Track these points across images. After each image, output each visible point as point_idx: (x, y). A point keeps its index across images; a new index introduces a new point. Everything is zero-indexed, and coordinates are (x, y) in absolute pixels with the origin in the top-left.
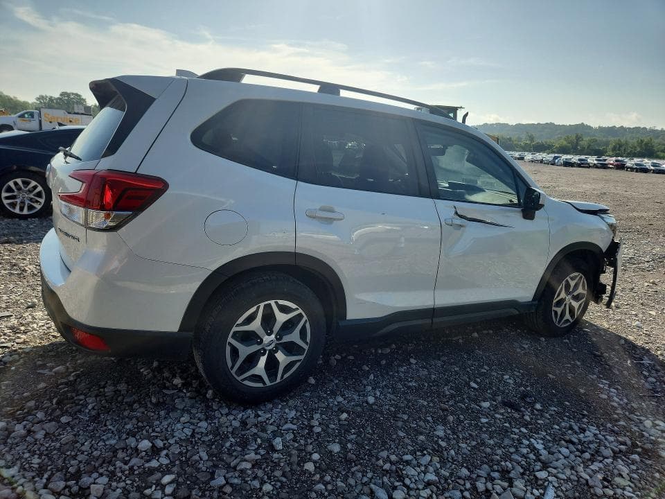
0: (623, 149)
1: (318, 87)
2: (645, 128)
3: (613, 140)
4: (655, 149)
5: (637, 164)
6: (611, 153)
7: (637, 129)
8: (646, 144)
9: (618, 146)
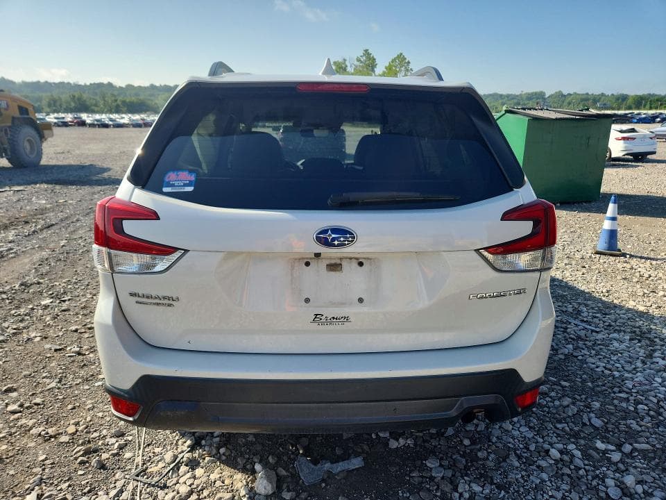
0: (58, 104)
2: (69, 83)
3: (45, 96)
4: (88, 103)
5: (97, 120)
6: (48, 110)
7: (62, 84)
8: (79, 99)
9: (52, 102)
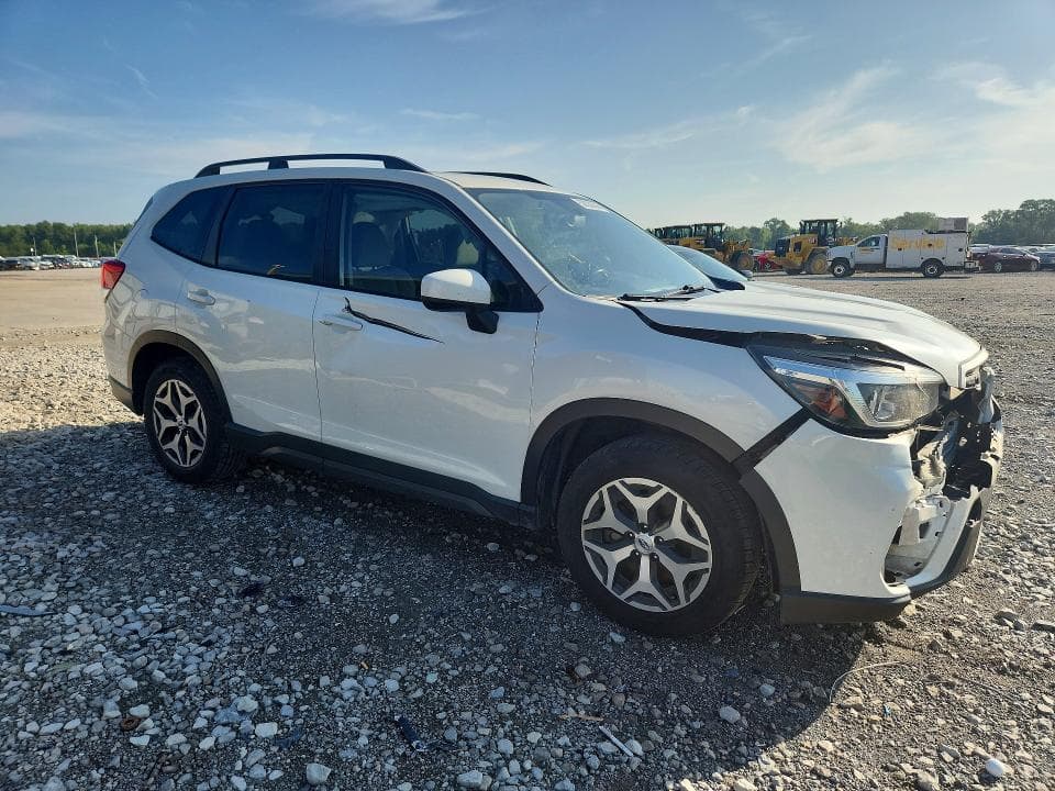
1: (267, 164)
